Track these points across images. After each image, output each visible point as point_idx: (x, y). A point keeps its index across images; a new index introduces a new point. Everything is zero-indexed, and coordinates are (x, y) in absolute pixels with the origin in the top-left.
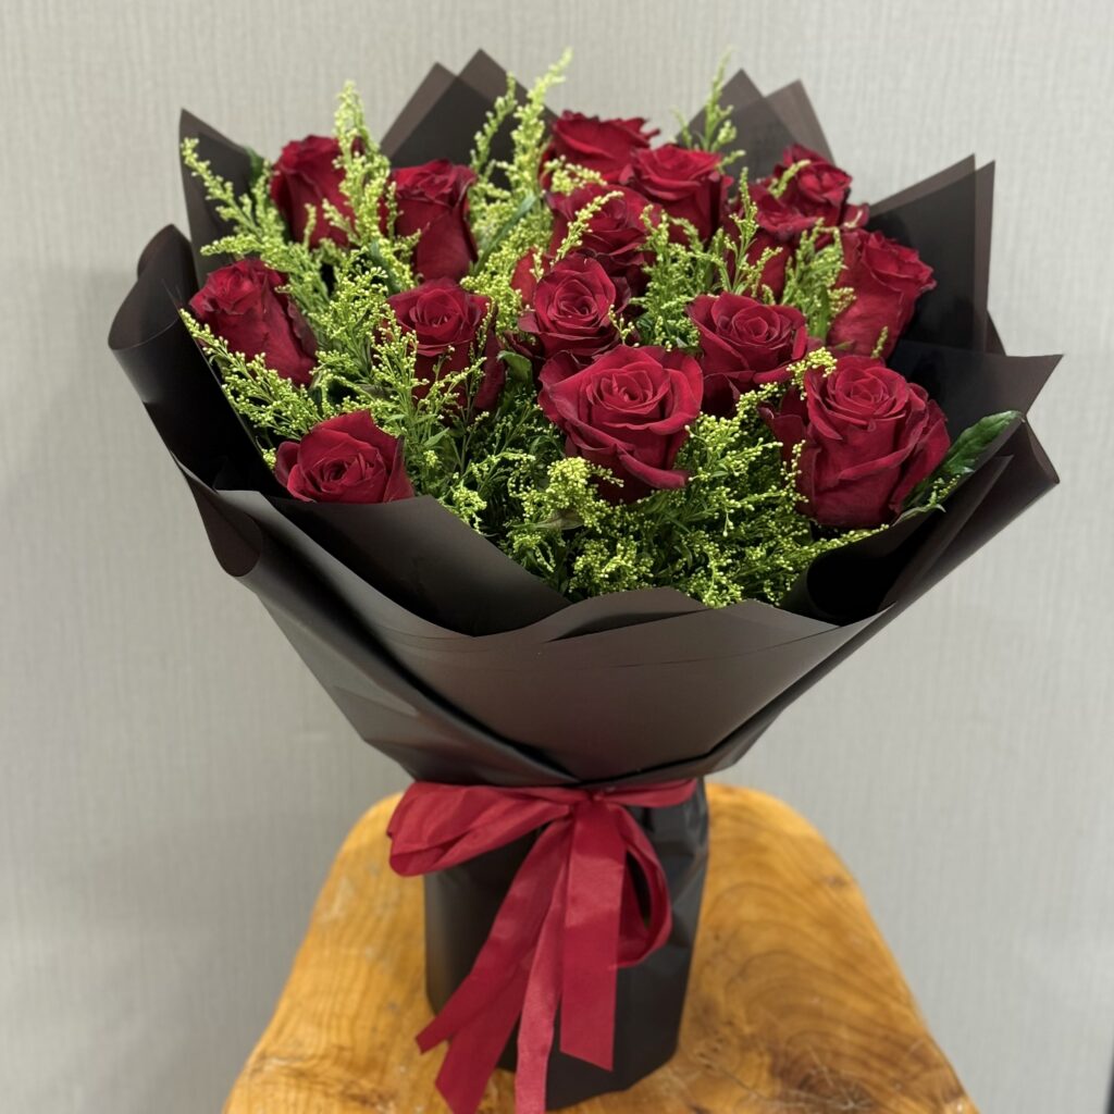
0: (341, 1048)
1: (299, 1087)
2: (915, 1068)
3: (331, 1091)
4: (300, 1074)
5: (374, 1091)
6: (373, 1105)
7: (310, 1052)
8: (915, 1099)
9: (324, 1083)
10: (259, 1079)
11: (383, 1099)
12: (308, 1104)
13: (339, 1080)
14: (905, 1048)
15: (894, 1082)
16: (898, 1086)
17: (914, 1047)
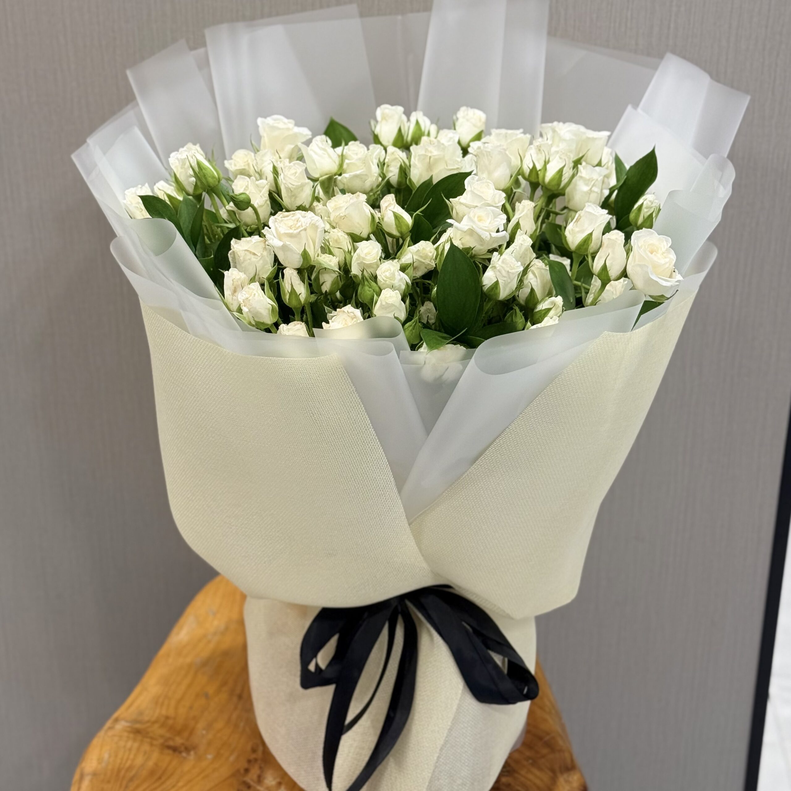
0: (167, 718)
1: (135, 740)
2: (545, 751)
3: (155, 742)
4: (137, 732)
5: (183, 744)
6: (180, 752)
7: (146, 718)
8: (540, 769)
9: (152, 738)
10: (110, 733)
11: (187, 750)
12: (138, 749)
13: (162, 736)
14: (541, 738)
15: (528, 758)
16: (530, 761)
17: (547, 738)
